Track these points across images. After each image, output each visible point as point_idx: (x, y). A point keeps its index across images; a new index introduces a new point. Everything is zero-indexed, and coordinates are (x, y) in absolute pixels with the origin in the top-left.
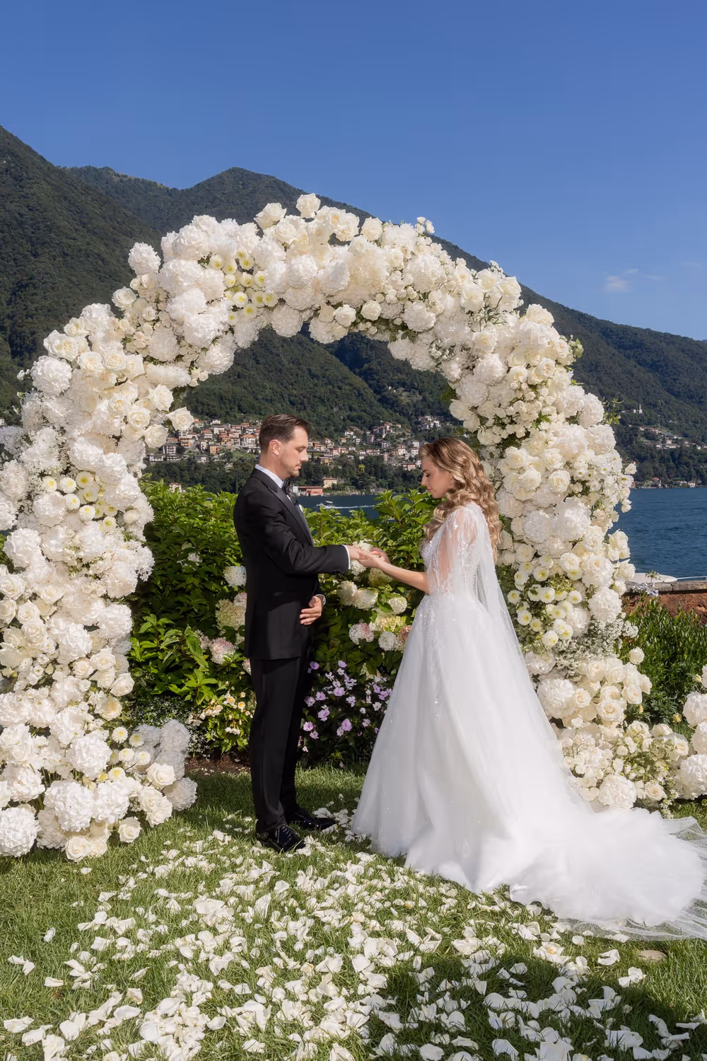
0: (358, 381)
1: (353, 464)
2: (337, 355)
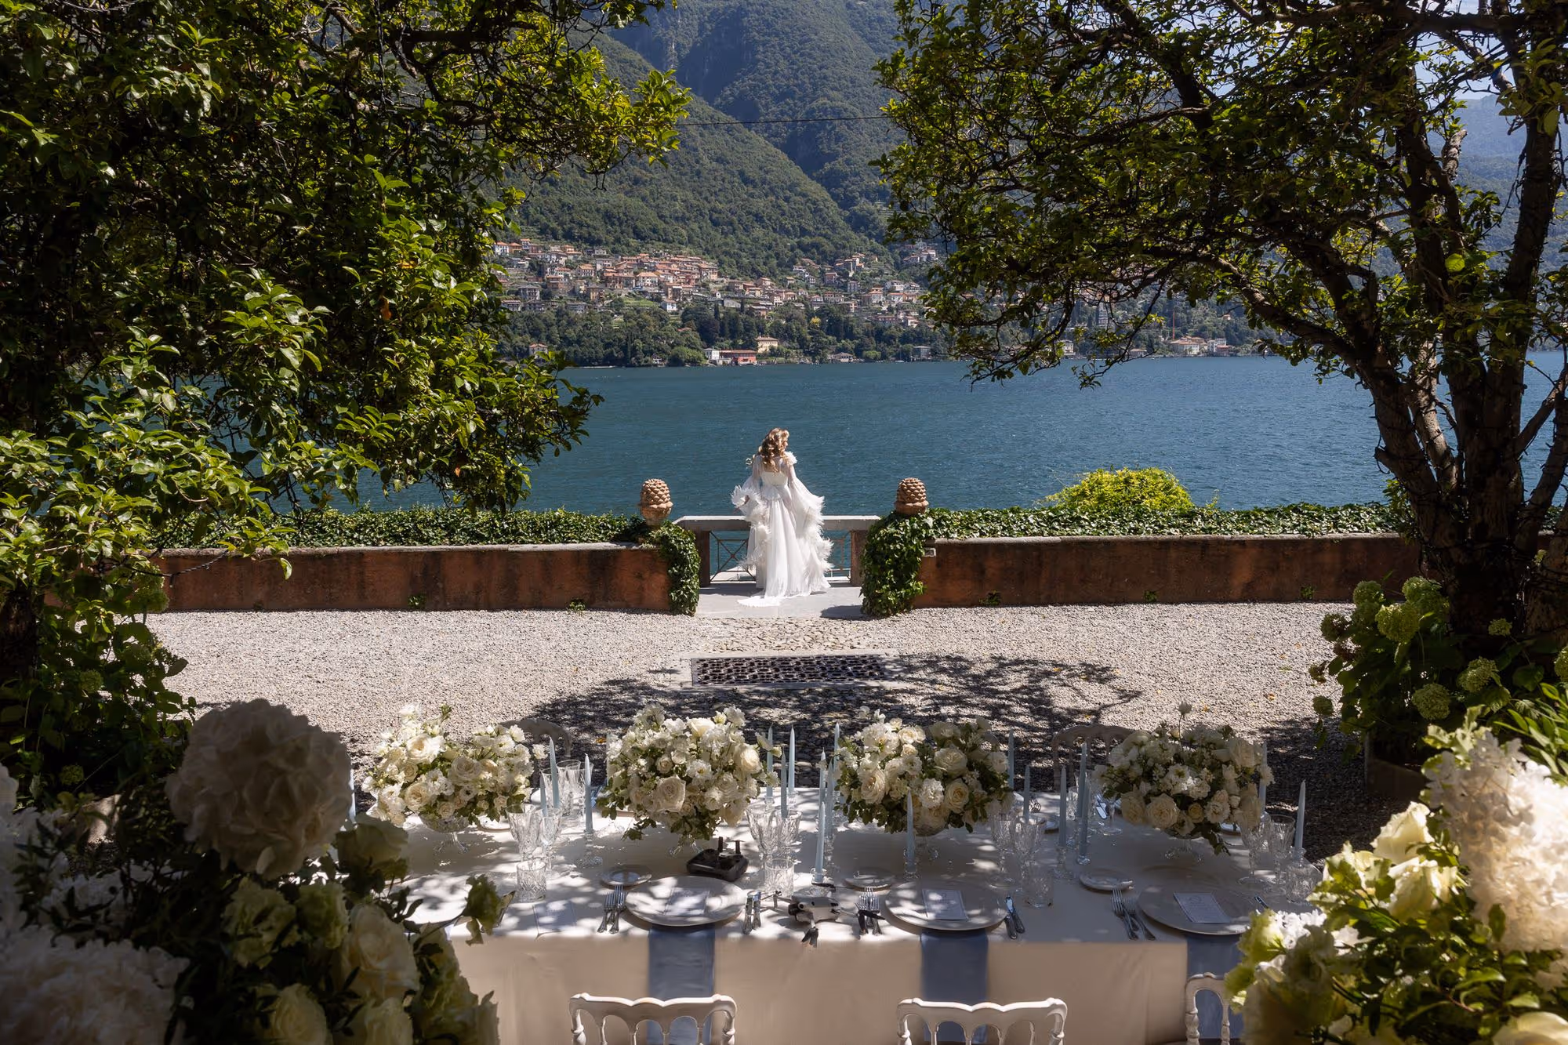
0: (815, 190)
1: (803, 316)
2: (784, 148)
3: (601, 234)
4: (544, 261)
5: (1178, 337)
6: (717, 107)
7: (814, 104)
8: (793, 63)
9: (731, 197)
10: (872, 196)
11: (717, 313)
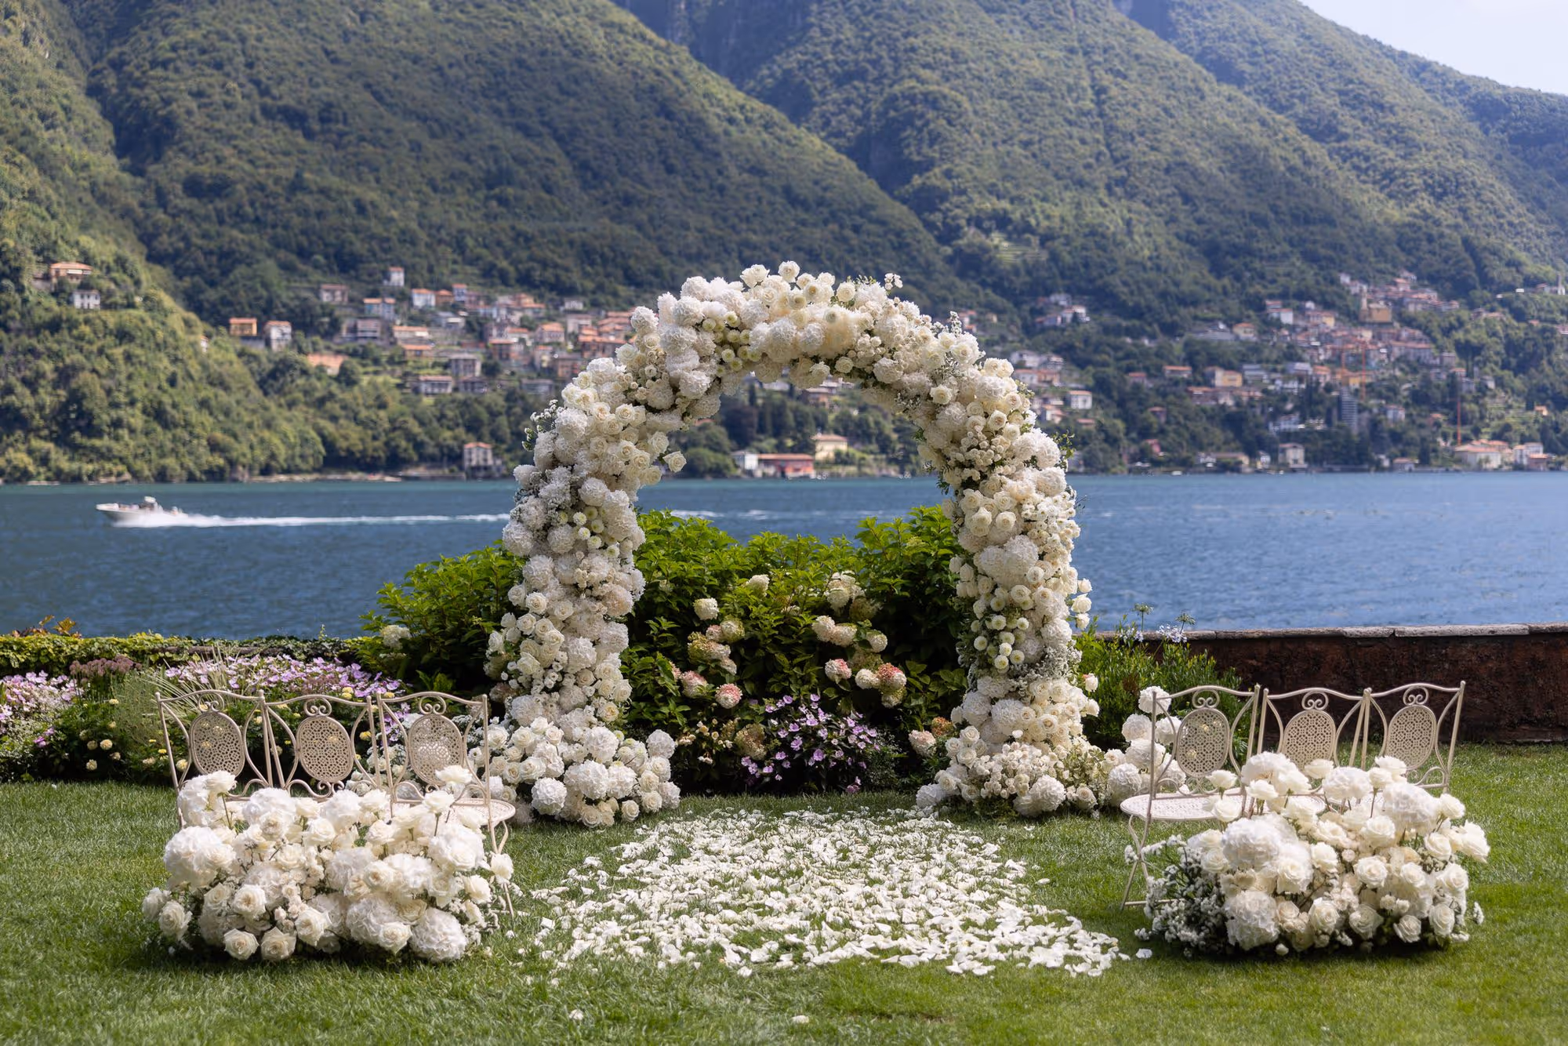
2: (851, 153)
3: (575, 278)
4: (488, 318)
5: (1466, 440)
6: (748, 93)
7: (897, 88)
8: (864, 29)
9: (770, 226)
10: (986, 224)
11: (753, 398)
